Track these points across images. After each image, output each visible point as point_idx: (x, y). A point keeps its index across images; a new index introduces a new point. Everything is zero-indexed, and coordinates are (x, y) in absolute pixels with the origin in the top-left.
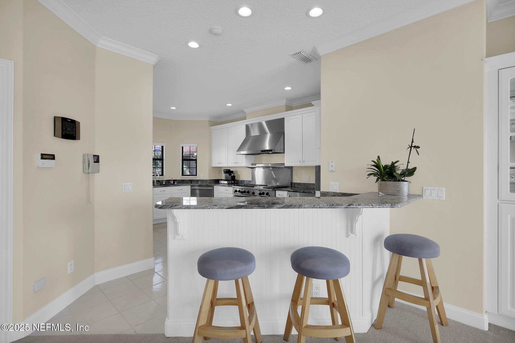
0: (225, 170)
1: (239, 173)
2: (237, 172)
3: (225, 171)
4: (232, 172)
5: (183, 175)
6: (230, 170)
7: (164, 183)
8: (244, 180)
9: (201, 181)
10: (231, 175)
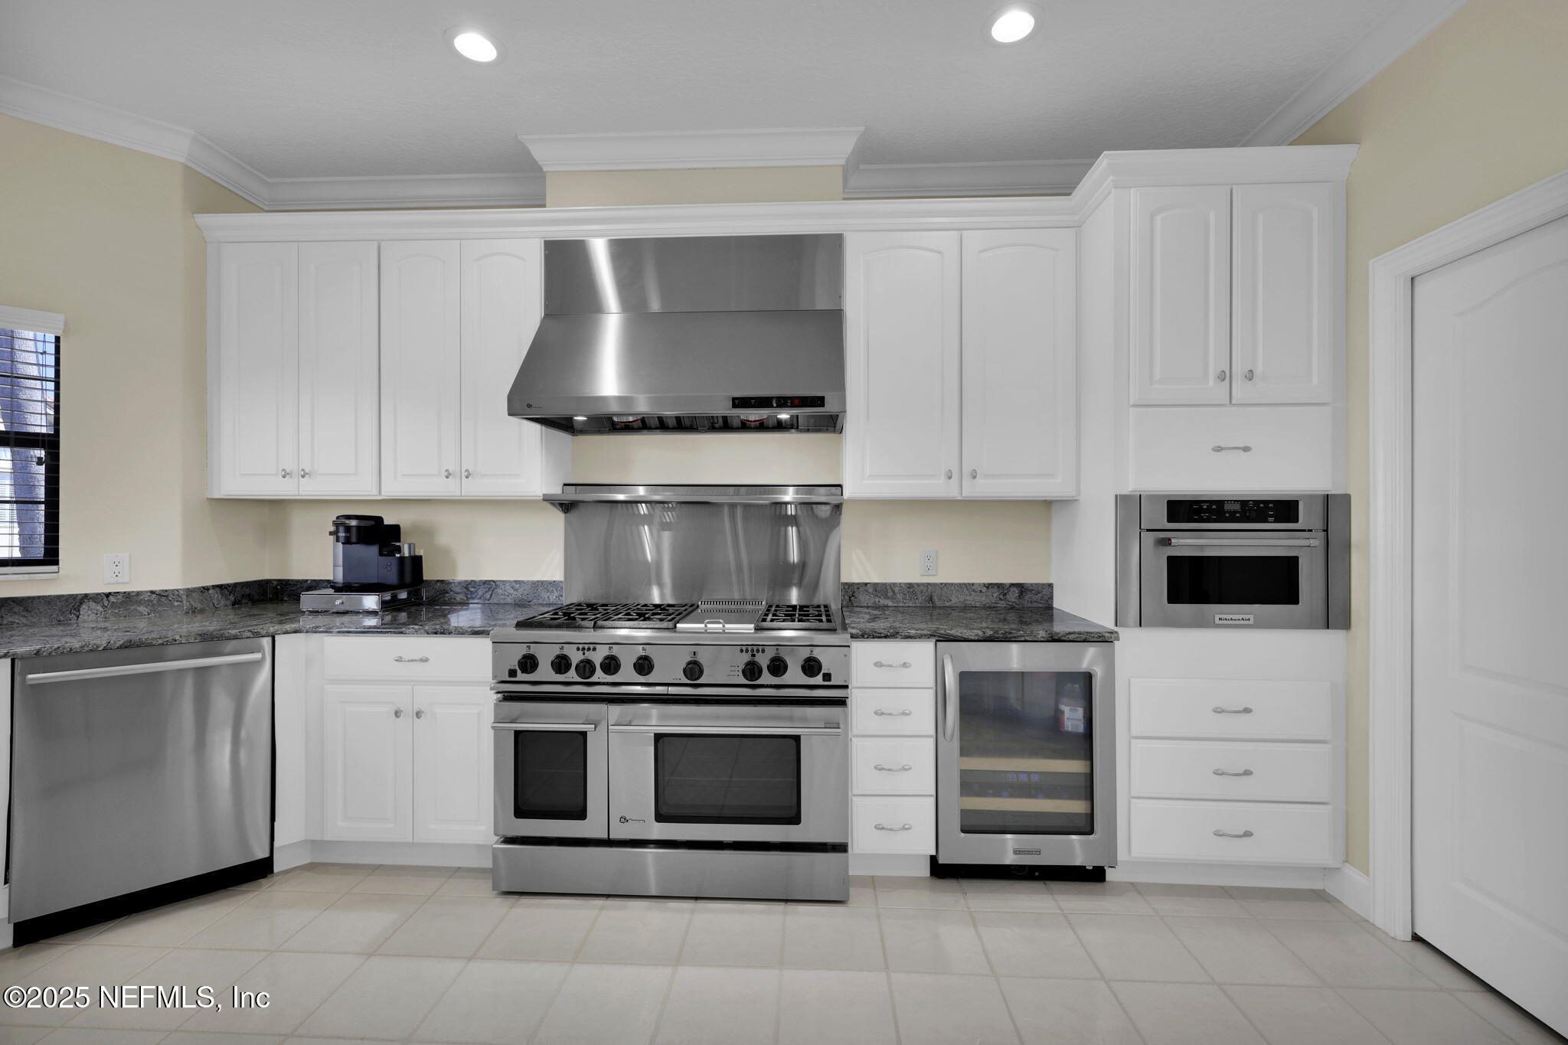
0: (348, 522)
2: (428, 530)
4: (397, 531)
6: (379, 520)
8: (493, 581)
9: (104, 606)
10: (398, 555)
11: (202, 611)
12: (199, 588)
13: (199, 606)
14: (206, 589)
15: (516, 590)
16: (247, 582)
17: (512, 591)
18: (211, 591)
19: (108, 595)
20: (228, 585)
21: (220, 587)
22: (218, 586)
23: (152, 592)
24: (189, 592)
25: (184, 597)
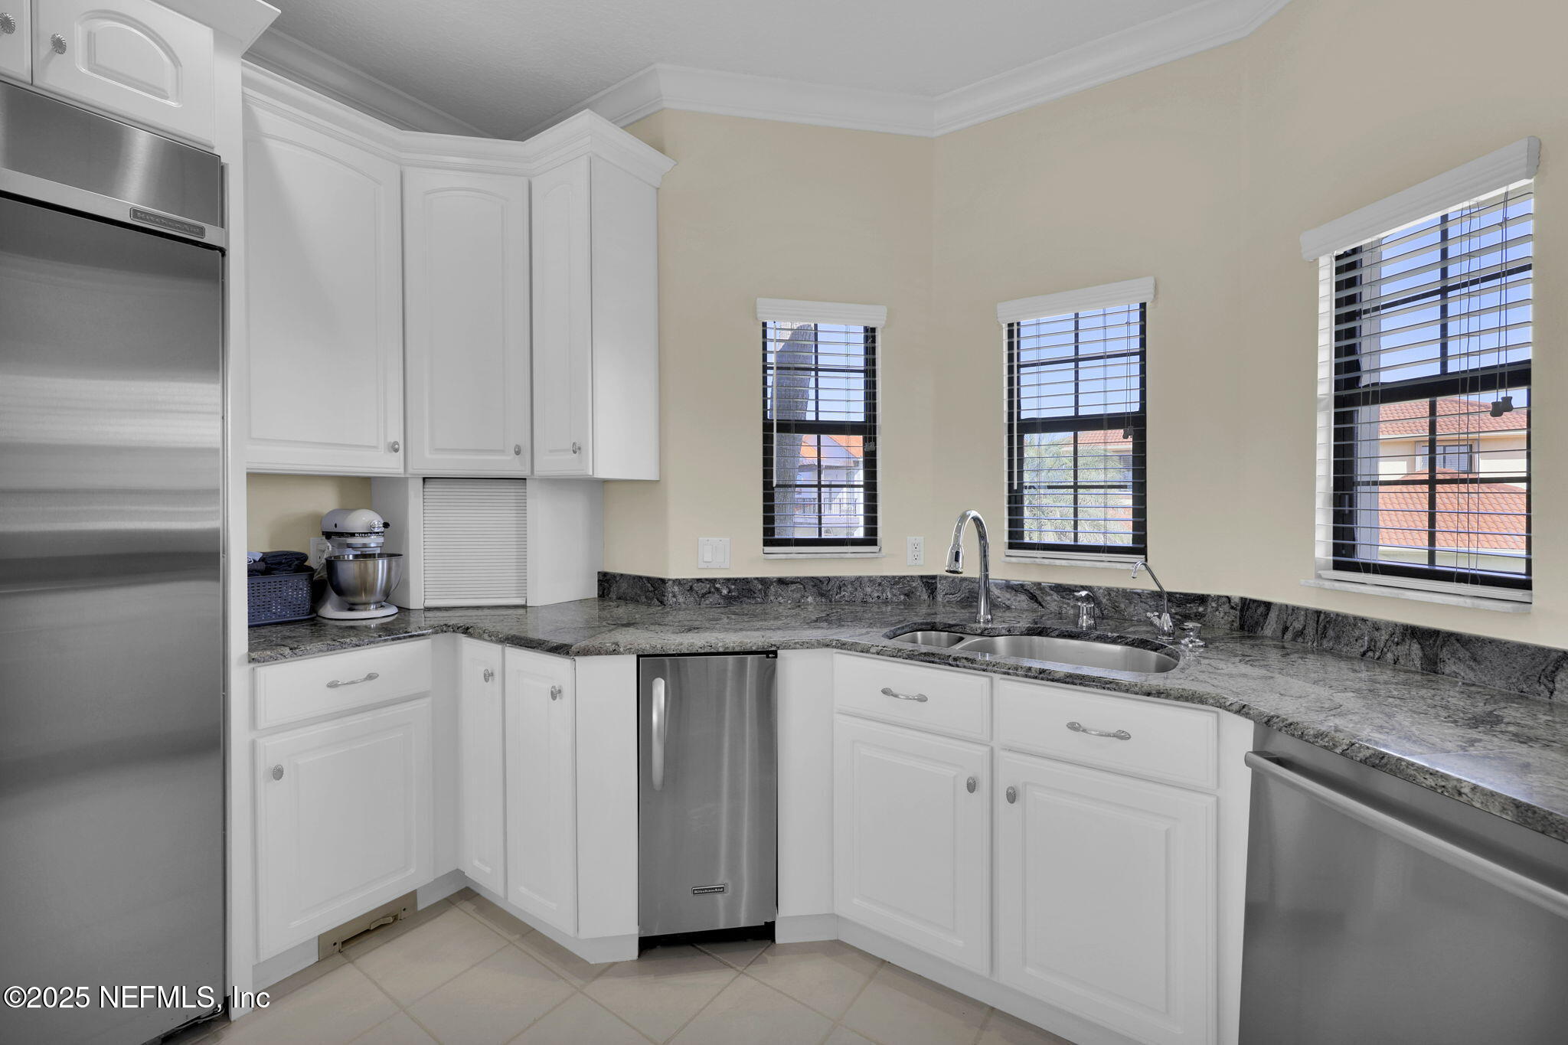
7: (1085, 621)
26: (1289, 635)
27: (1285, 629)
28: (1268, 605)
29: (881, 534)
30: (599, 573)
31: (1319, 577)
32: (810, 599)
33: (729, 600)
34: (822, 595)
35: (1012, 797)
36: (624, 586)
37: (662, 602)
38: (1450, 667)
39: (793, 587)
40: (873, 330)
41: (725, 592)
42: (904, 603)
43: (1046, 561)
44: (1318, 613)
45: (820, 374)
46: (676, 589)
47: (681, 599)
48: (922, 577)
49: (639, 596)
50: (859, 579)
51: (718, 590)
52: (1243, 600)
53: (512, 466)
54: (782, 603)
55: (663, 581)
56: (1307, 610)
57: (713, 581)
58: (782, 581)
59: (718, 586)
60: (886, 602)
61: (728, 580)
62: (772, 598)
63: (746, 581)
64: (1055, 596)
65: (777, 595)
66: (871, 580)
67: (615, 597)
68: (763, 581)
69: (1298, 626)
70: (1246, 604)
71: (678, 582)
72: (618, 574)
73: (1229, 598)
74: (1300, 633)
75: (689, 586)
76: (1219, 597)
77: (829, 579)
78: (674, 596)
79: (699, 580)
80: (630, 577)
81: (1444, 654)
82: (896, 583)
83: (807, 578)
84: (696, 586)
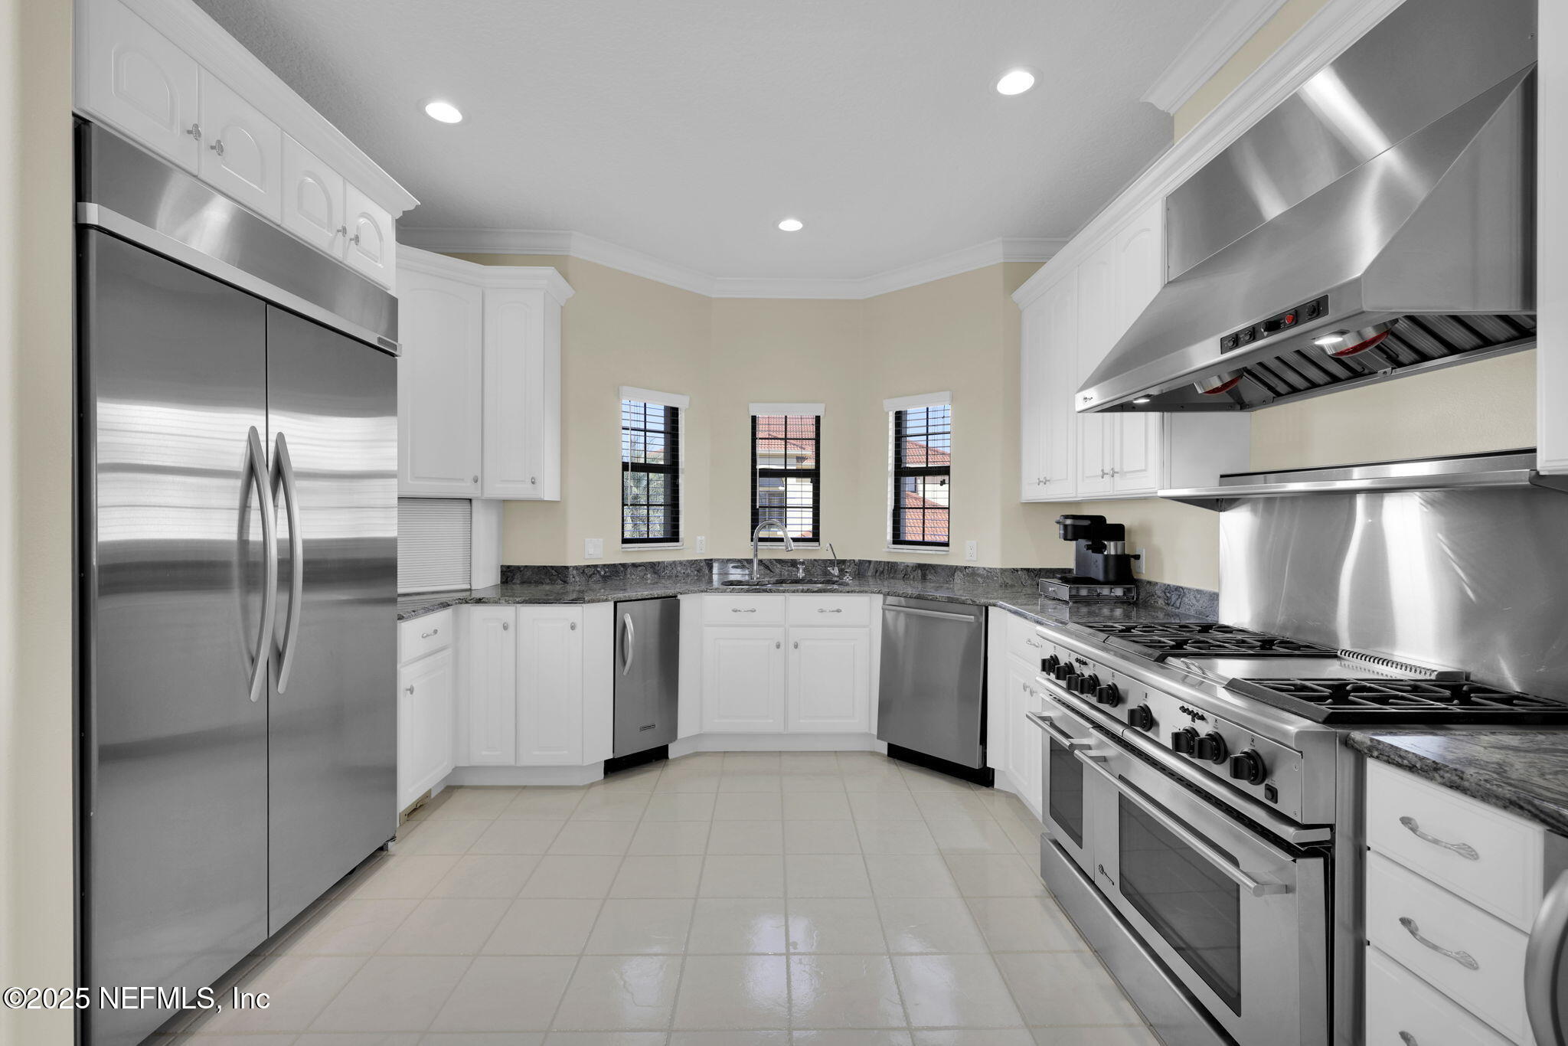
0: (1069, 522)
1: (1157, 540)
2: (1146, 530)
3: (1066, 527)
4: (1117, 532)
5: (897, 539)
6: (1102, 519)
7: (801, 574)
8: (1182, 588)
9: (964, 575)
10: (1106, 553)
11: (1012, 586)
12: (1010, 569)
13: (1010, 583)
14: (1017, 570)
15: (1198, 601)
16: (1051, 569)
17: (1194, 602)
18: (1019, 573)
19: (966, 568)
20: (1034, 570)
21: (1028, 570)
22: (1025, 569)
23: (984, 569)
24: (1003, 571)
25: (999, 574)
26: (878, 574)
27: (877, 572)
28: (870, 562)
29: (682, 535)
30: (502, 566)
31: (888, 547)
32: (649, 576)
33: (605, 578)
34: (655, 573)
35: (796, 646)
36: (529, 573)
37: (565, 582)
38: (929, 577)
39: (640, 569)
40: (676, 409)
41: (603, 573)
42: (697, 575)
43: (771, 547)
44: (888, 562)
45: (648, 433)
46: (575, 572)
47: (578, 579)
48: (706, 560)
49: (544, 579)
50: (674, 562)
51: (598, 571)
52: (860, 561)
53: (465, 489)
54: (633, 576)
55: (567, 568)
56: (884, 562)
57: (596, 566)
58: (634, 565)
59: (599, 569)
60: (688, 575)
61: (605, 565)
62: (629, 576)
63: (614, 565)
64: (779, 566)
65: (631, 574)
66: (681, 563)
67: (518, 582)
68: (624, 565)
69: (881, 569)
70: (861, 562)
71: (576, 568)
72: (522, 566)
73: (854, 560)
74: (882, 572)
75: (583, 570)
76: (850, 560)
77: (659, 563)
78: (574, 577)
79: (588, 566)
80: (531, 567)
81: (928, 572)
82: (693, 564)
83: (647, 563)
84: (586, 571)
